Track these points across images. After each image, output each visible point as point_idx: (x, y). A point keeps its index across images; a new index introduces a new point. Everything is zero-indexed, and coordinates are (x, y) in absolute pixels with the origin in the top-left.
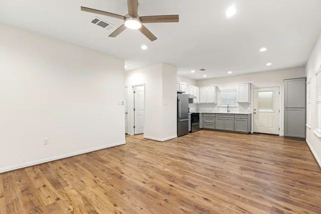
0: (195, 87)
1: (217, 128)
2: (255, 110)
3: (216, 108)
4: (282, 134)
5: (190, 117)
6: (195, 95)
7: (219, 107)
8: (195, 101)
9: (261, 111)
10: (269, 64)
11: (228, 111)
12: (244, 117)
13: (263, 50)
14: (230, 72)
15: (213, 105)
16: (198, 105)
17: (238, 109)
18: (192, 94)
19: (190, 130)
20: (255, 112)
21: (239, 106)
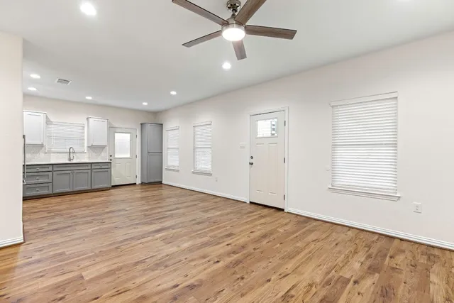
1: (57, 191)
2: (111, 156)
3: (42, 155)
4: (138, 182)
7: (50, 152)
9: (118, 157)
10: (145, 104)
11: (70, 160)
12: (106, 167)
13: (173, 93)
14: (89, 98)
17: (86, 155)
20: (111, 158)
21: (88, 150)
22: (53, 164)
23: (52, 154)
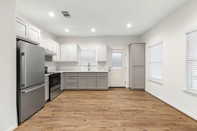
0: (55, 42)
2: (110, 68)
3: (77, 67)
4: (127, 86)
5: (47, 80)
6: (55, 52)
7: (80, 66)
8: (55, 58)
9: (114, 68)
11: (89, 70)
12: (105, 75)
15: (75, 63)
16: (58, 64)
17: (97, 67)
18: (50, 49)
19: (47, 98)
20: (110, 69)
21: (98, 65)
22: (78, 73)
23: (82, 67)
